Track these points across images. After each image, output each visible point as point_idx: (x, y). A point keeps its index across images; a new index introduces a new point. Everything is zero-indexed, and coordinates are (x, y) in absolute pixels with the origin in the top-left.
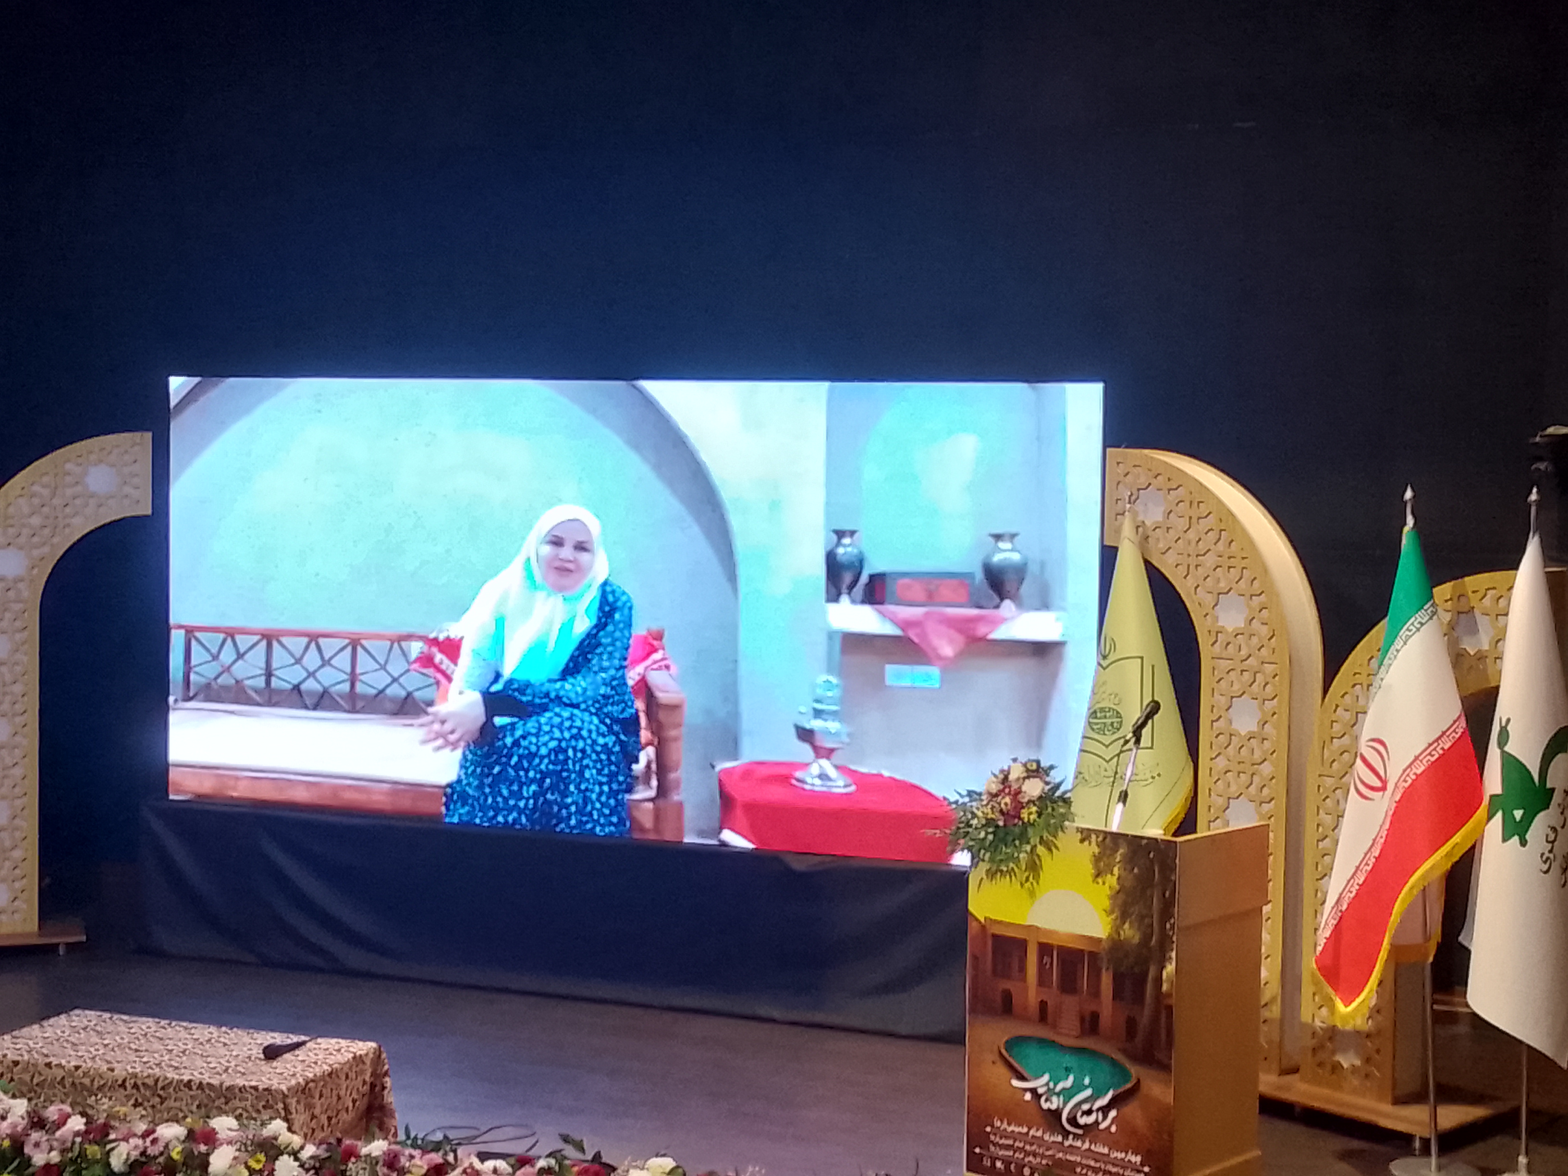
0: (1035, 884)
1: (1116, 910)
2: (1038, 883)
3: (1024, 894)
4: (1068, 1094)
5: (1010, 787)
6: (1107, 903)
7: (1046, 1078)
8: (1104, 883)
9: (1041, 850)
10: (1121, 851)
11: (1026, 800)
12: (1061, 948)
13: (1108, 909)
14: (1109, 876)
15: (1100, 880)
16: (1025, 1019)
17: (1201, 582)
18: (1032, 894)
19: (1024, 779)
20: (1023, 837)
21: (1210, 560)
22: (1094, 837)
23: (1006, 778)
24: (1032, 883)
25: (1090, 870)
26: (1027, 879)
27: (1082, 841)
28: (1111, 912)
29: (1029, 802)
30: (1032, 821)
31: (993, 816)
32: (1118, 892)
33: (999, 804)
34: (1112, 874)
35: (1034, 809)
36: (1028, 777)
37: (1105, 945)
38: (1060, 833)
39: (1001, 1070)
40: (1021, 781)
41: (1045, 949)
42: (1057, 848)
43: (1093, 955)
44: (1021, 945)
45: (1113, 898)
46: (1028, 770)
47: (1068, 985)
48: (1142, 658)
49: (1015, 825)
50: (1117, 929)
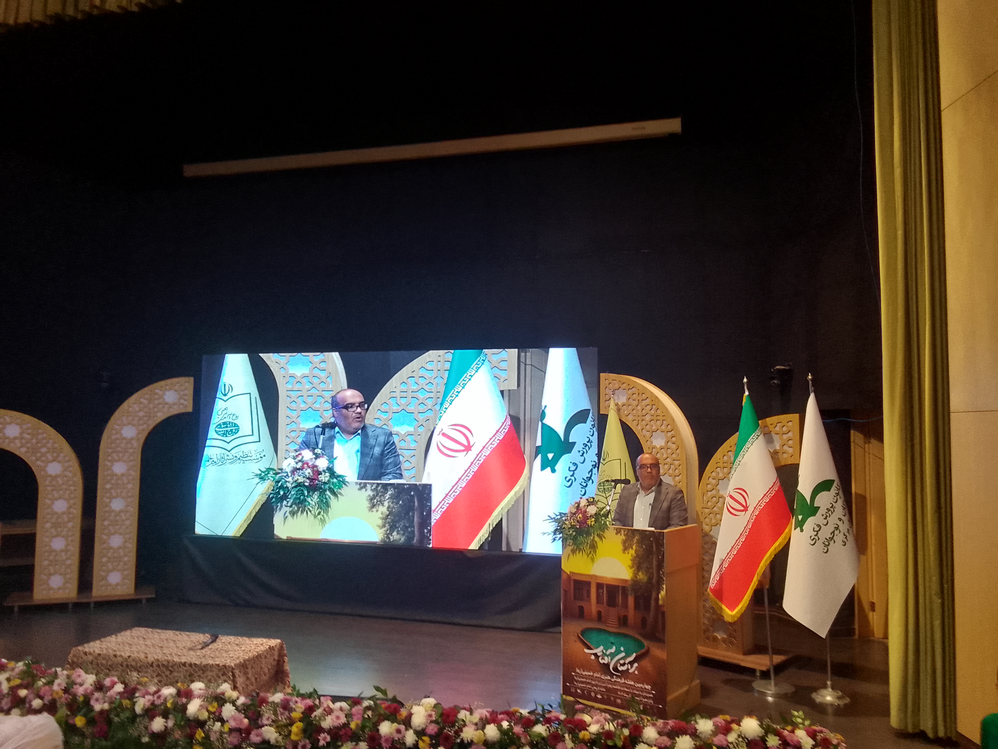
0: (594, 555)
1: (635, 566)
2: (596, 555)
3: (589, 560)
4: (613, 655)
5: (581, 510)
6: (630, 563)
7: (601, 648)
8: (628, 553)
9: (597, 539)
10: (636, 537)
11: (589, 515)
12: (608, 586)
13: (631, 566)
14: (631, 550)
15: (626, 552)
16: (590, 620)
17: (644, 427)
18: (593, 560)
19: (588, 506)
20: (588, 534)
21: (648, 418)
22: (622, 531)
23: (578, 506)
24: (593, 555)
25: (621, 547)
26: (590, 552)
27: (617, 534)
28: (633, 567)
29: (591, 516)
30: (592, 525)
31: (574, 524)
32: (635, 557)
33: (577, 518)
34: (632, 549)
35: (593, 519)
36: (590, 505)
37: (630, 583)
38: (606, 531)
39: (579, 645)
40: (586, 507)
41: (600, 586)
42: (604, 538)
43: (624, 588)
44: (588, 584)
45: (633, 560)
46: (588, 502)
47: (612, 602)
48: (620, 460)
49: (585, 527)
50: (635, 575)
